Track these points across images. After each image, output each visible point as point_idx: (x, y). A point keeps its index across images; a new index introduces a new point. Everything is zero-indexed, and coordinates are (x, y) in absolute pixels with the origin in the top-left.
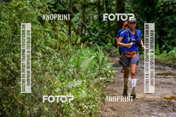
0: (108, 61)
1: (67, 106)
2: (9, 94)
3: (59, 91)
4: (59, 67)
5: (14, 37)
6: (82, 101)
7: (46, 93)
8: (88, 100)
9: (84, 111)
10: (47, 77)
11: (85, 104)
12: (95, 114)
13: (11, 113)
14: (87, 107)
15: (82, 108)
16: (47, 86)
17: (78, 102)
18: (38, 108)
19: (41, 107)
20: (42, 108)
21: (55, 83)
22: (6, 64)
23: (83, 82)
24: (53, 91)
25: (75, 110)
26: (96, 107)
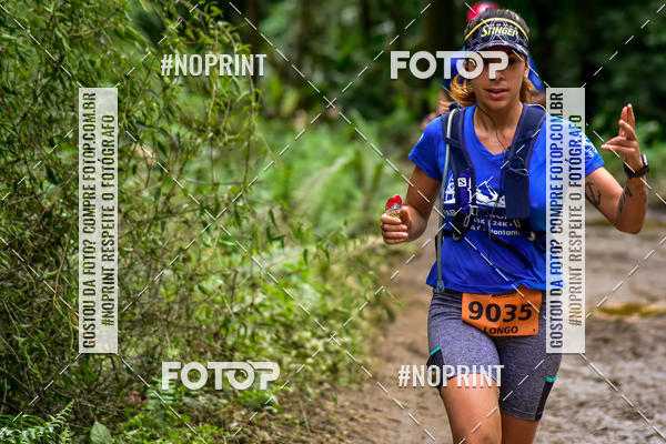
0: (397, 178)
1: (247, 342)
2: (34, 296)
3: (220, 287)
4: (216, 199)
5: (53, 89)
6: (304, 323)
7: (169, 293)
8: (326, 318)
9: (310, 360)
10: (175, 236)
11: (314, 335)
12: (350, 370)
13: (46, 366)
14: (320, 345)
15: (303, 347)
16: (175, 270)
17: (288, 328)
18: (141, 350)
19: (152, 346)
20: (156, 347)
21: (204, 258)
22: (24, 189)
23: (306, 253)
24: (196, 288)
25: (278, 355)
26: (353, 344)
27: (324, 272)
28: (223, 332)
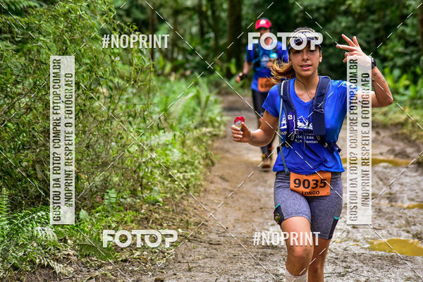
0: (216, 102)
1: (149, 175)
3: (137, 150)
4: (135, 111)
6: (174, 166)
7: (114, 153)
8: (184, 164)
9: (177, 183)
10: (117, 127)
11: (178, 171)
12: (194, 187)
14: (181, 176)
15: (173, 177)
16: (116, 143)
17: (167, 168)
18: (101, 178)
20: (108, 177)
21: (130, 138)
23: (175, 135)
24: (126, 150)
25: (162, 180)
26: (196, 176)
27: (183, 143)
28: (138, 170)
